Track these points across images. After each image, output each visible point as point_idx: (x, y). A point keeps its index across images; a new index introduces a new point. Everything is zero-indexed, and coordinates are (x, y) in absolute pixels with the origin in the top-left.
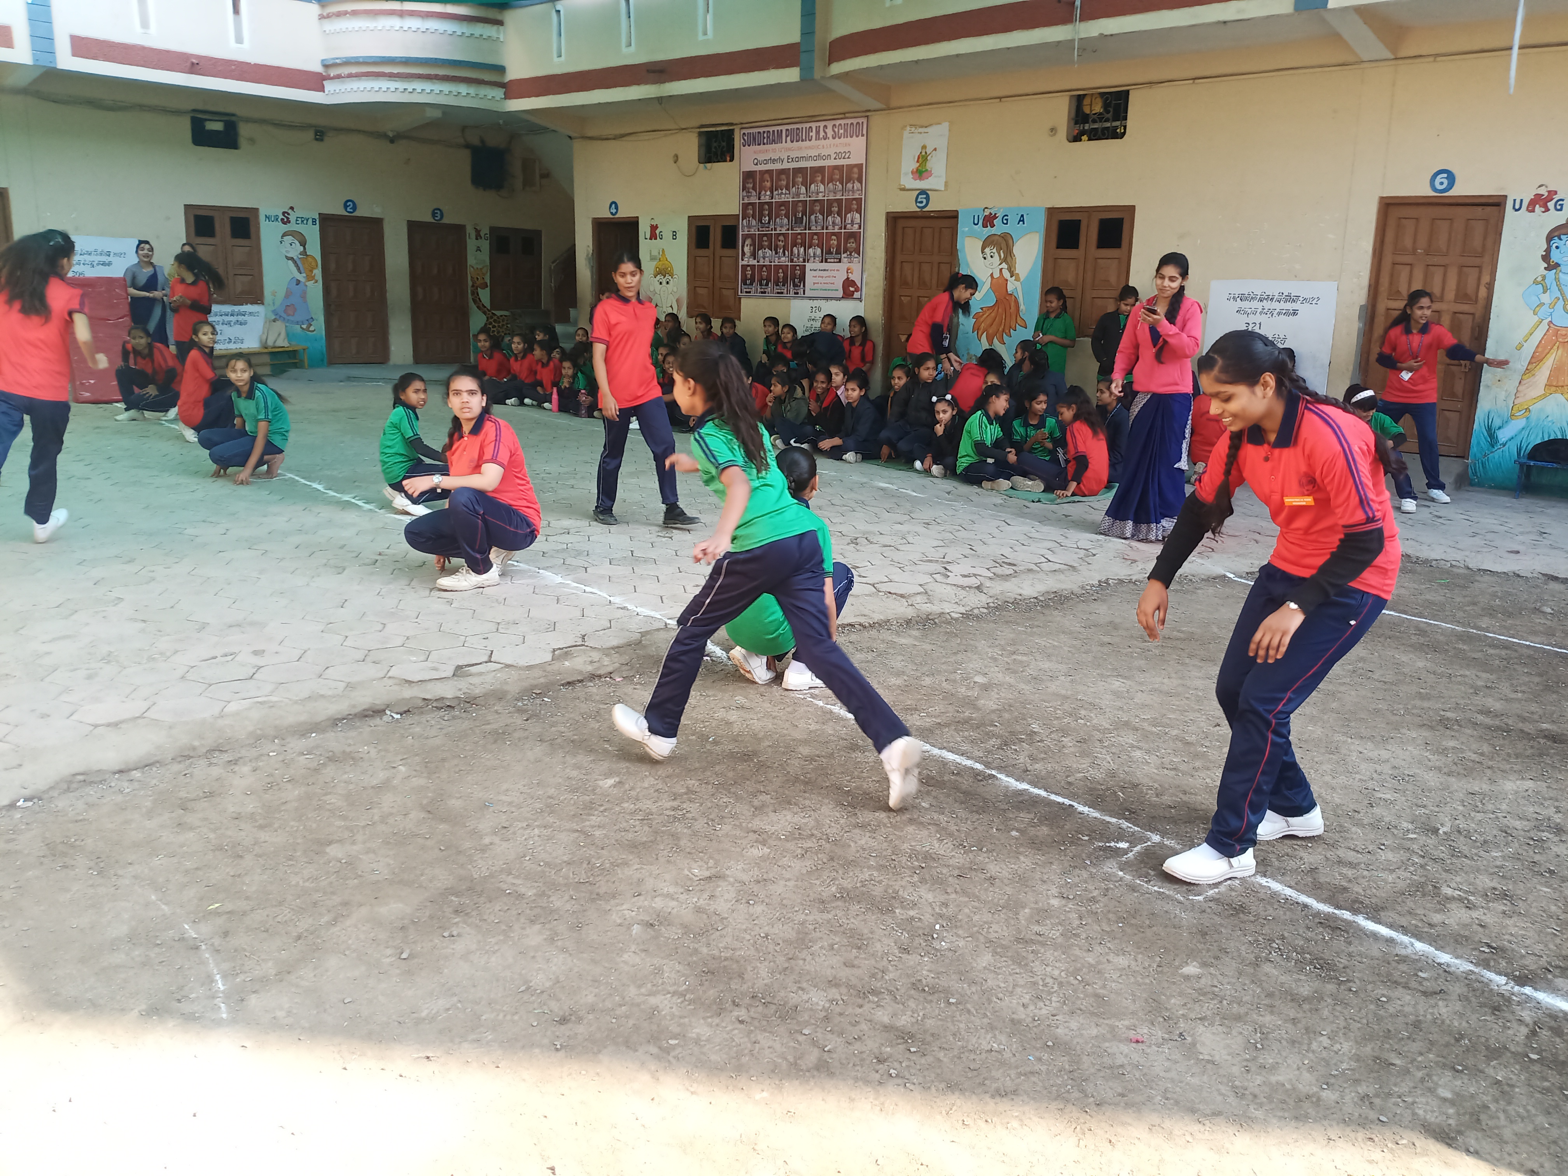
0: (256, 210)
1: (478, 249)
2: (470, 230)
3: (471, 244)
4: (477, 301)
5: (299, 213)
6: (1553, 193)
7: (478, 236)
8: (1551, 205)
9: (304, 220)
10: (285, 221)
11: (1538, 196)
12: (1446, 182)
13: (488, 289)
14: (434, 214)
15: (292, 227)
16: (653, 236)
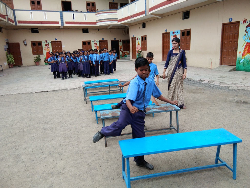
0: (91, 41)
1: (121, 43)
2: (120, 41)
3: (120, 43)
4: (121, 50)
5: (96, 41)
6: (246, 20)
7: (121, 41)
8: (246, 22)
9: (97, 41)
10: (95, 42)
11: (244, 20)
12: (231, 20)
13: (122, 49)
14: (114, 39)
15: (96, 42)
16: (137, 39)
